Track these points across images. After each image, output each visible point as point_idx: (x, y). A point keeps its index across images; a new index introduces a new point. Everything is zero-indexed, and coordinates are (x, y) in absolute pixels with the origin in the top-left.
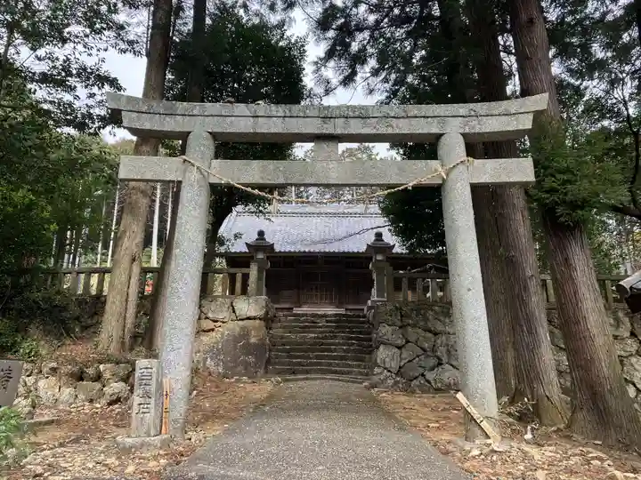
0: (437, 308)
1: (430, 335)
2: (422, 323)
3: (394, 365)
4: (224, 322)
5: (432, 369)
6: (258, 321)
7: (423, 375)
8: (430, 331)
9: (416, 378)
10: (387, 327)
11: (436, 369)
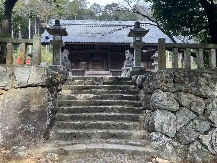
0: (207, 75)
1: (201, 100)
2: (194, 89)
3: (171, 130)
4: (6, 90)
5: (206, 133)
6: (40, 89)
7: (198, 139)
8: (201, 96)
9: (193, 142)
10: (163, 93)
11: (210, 132)
